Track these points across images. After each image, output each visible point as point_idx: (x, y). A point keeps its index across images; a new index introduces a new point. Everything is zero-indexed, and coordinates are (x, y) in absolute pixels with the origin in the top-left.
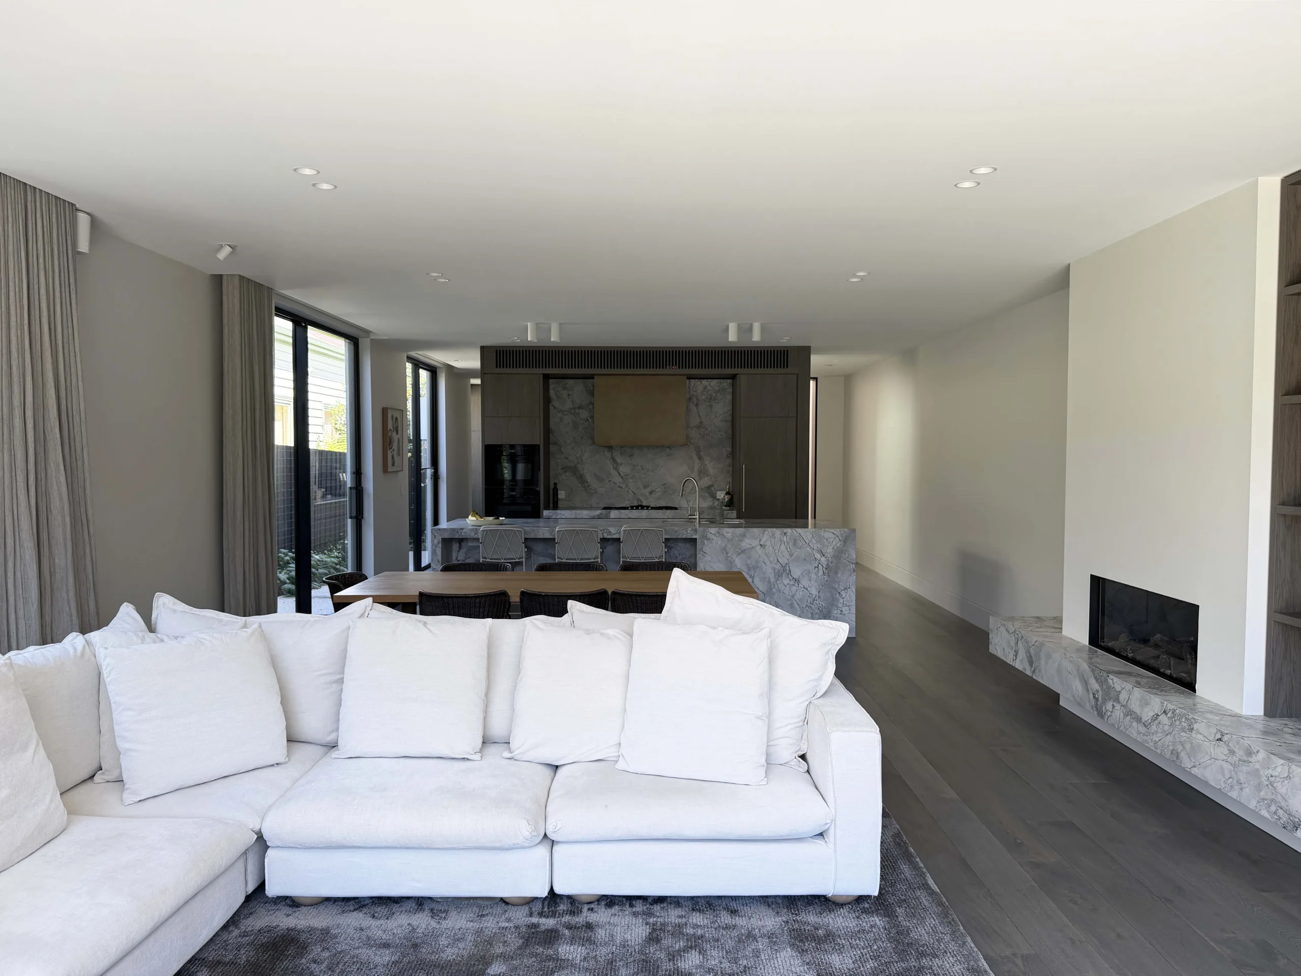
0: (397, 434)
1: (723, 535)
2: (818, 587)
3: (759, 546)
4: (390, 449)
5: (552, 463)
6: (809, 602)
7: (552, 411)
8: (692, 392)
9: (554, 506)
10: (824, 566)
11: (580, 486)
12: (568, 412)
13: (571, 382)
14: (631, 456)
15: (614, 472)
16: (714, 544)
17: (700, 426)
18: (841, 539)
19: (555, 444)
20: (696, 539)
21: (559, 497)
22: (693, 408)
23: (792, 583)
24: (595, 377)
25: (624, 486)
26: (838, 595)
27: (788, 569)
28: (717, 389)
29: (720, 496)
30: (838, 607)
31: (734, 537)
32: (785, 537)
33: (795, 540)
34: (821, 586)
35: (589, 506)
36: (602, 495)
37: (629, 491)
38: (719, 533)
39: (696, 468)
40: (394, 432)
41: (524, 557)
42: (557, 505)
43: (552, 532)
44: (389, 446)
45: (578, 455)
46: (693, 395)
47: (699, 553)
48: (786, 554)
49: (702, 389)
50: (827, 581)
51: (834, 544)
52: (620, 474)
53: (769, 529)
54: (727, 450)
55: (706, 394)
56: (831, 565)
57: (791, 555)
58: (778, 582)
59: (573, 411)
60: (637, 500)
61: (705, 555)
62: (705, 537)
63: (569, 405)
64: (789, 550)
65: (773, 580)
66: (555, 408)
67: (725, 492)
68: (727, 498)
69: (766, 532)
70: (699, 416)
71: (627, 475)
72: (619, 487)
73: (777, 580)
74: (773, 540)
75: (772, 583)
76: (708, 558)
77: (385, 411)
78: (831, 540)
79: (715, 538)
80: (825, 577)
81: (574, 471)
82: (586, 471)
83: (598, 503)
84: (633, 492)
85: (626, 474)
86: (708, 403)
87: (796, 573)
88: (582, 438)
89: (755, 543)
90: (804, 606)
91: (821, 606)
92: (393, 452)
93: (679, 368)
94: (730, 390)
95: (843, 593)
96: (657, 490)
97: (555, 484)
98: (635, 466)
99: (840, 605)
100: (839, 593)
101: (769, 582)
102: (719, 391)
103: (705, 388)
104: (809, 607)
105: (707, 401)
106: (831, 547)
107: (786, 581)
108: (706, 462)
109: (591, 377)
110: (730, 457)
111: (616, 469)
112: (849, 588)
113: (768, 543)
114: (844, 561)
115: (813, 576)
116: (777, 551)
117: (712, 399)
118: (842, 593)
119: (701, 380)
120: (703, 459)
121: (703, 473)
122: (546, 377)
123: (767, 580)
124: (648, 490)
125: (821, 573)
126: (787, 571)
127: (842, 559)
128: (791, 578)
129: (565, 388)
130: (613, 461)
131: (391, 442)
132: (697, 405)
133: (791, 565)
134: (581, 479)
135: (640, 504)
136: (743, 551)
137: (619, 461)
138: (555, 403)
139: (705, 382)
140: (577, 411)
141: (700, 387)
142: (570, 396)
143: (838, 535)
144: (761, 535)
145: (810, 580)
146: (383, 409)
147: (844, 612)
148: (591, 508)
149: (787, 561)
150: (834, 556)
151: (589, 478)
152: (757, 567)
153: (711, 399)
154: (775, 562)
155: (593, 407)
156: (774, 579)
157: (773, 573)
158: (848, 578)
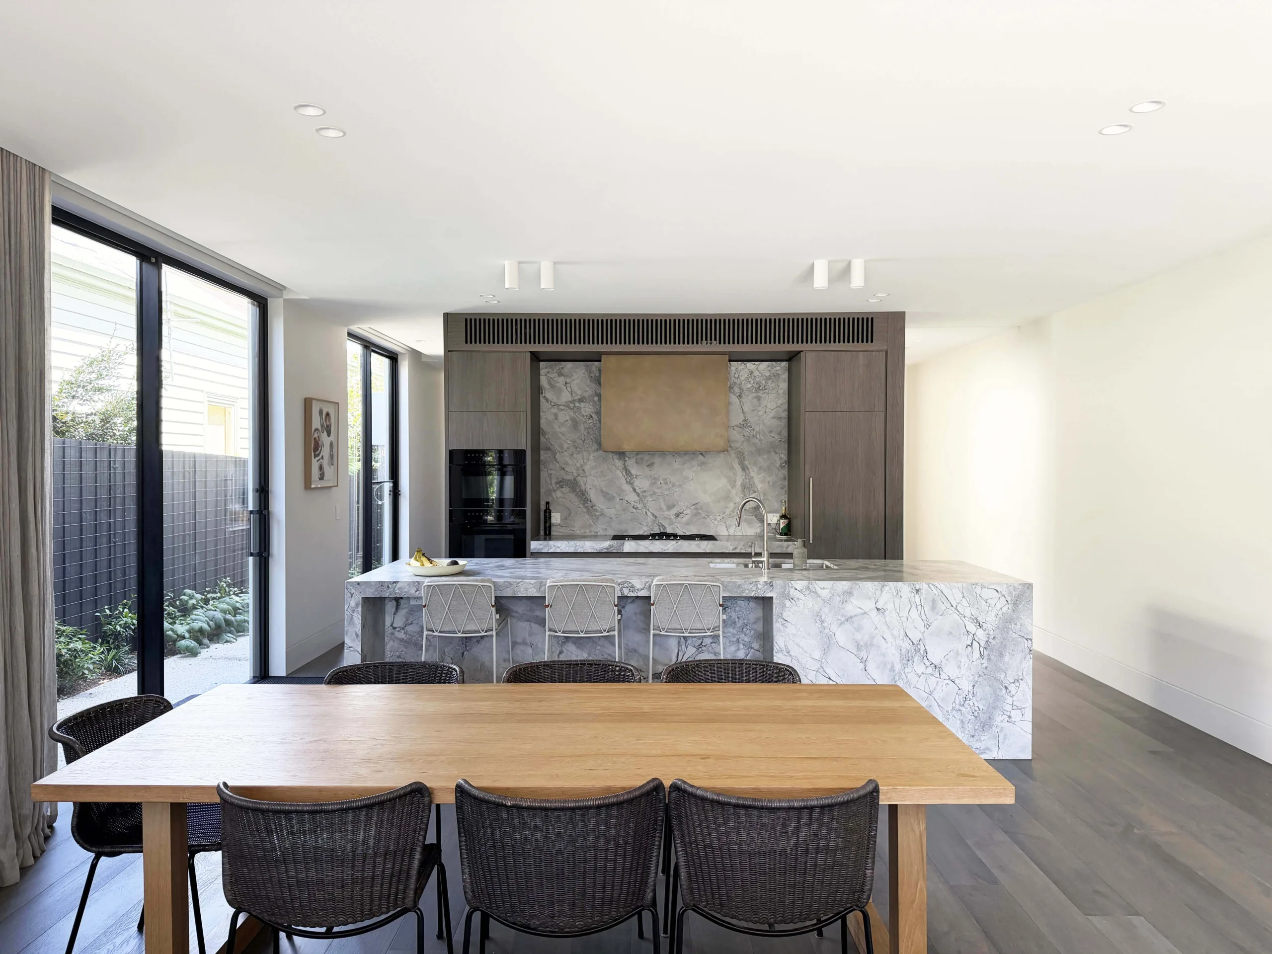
0: (329, 435)
1: (816, 592)
2: (971, 678)
3: (876, 610)
4: (316, 456)
5: (544, 475)
6: (957, 702)
7: (544, 404)
8: (733, 378)
9: (545, 534)
10: (983, 644)
11: (581, 506)
12: (565, 406)
13: (569, 365)
14: (650, 465)
15: (627, 488)
16: (802, 607)
17: (745, 424)
18: (1009, 600)
19: (548, 449)
20: (771, 598)
21: (553, 521)
22: (734, 399)
23: (930, 670)
24: (603, 357)
25: (640, 506)
26: (1004, 691)
27: (922, 649)
28: (768, 374)
29: (771, 520)
30: (1004, 711)
31: (833, 595)
32: (917, 596)
33: (934, 601)
34: (977, 676)
35: (593, 534)
36: (611, 518)
37: (649, 513)
38: (808, 588)
39: (739, 483)
40: (323, 433)
41: (494, 630)
42: (550, 534)
43: (540, 587)
44: (314, 452)
45: (578, 465)
46: (735, 383)
47: (776, 621)
48: (921, 626)
49: (746, 375)
50: (986, 668)
51: (998, 607)
52: (635, 490)
53: (891, 584)
54: (781, 458)
55: (752, 382)
56: (993, 642)
57: (928, 626)
58: (907, 670)
59: (572, 405)
60: (659, 526)
61: (787, 624)
62: (786, 596)
63: (566, 397)
64: (924, 618)
65: (898, 667)
66: (547, 400)
67: (778, 515)
68: (783, 523)
69: (887, 588)
70: (743, 412)
71: (645, 491)
72: (633, 507)
73: (905, 666)
74: (897, 601)
75: (897, 671)
76: (791, 629)
77: (308, 403)
78: (992, 602)
79: (802, 596)
80: (983, 661)
81: (574, 486)
82: (589, 487)
83: (606, 529)
84: (653, 515)
85: (644, 489)
86: (755, 395)
87: (936, 655)
88: (584, 441)
89: (869, 605)
90: (950, 709)
91: (977, 709)
92: (321, 460)
93: (720, 343)
94: (785, 376)
95: (1012, 688)
96: (685, 512)
97: (548, 503)
98: (655, 478)
99: (1008, 708)
100: (1006, 688)
101: (892, 669)
102: (769, 378)
103: (752, 373)
104: (956, 711)
105: (754, 391)
106: (993, 614)
107: (920, 668)
108: (752, 474)
109: (596, 358)
110: (784, 466)
111: (630, 483)
112: (1022, 679)
113: (890, 606)
114: (1014, 636)
115: (964, 660)
116: (904, 619)
117: (761, 388)
118: (1010, 688)
119: (745, 363)
120: (748, 469)
121: (747, 487)
122: (536, 358)
123: (889, 667)
124: (674, 511)
125: (976, 655)
126: (922, 652)
127: (1010, 632)
128: (928, 664)
129: (560, 374)
130: (626, 472)
131: (317, 447)
132: (740, 396)
133: (927, 642)
134: (583, 496)
135: (662, 531)
136: (849, 619)
137: (633, 472)
138: (548, 394)
139: (750, 365)
140: (577, 404)
141: (742, 371)
142: (567, 385)
143: (1004, 593)
144: (878, 593)
145: (959, 667)
146: (305, 399)
147: (1013, 719)
148: (595, 537)
149: (920, 636)
150: (998, 628)
151: (592, 495)
152: (872, 645)
153: (758, 388)
154: (902, 638)
155: (600, 400)
156: (900, 665)
157: (898, 655)
158: (1021, 662)
